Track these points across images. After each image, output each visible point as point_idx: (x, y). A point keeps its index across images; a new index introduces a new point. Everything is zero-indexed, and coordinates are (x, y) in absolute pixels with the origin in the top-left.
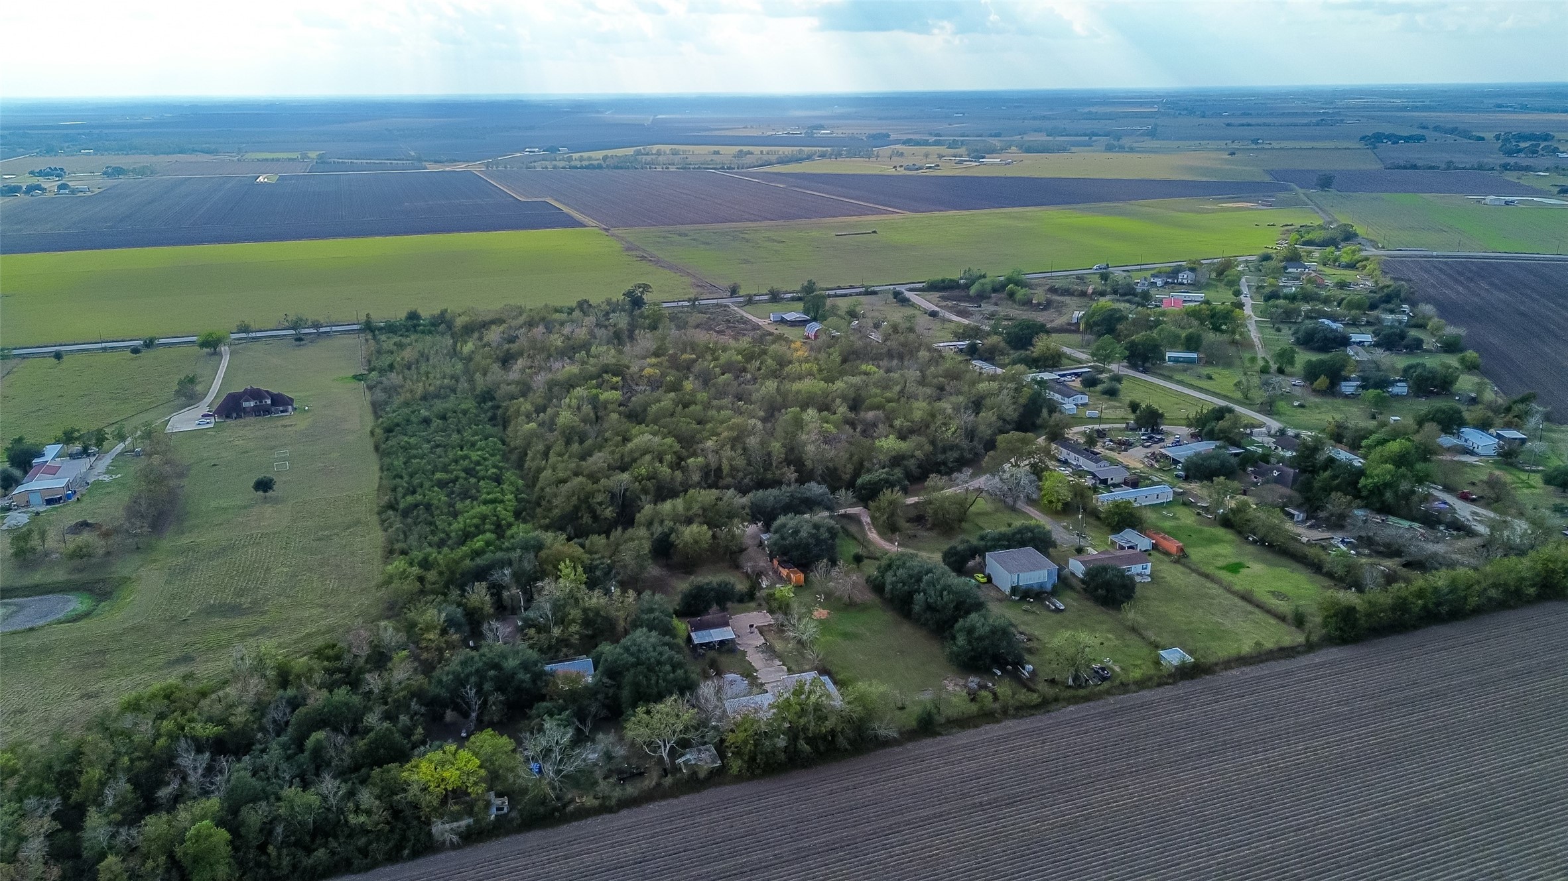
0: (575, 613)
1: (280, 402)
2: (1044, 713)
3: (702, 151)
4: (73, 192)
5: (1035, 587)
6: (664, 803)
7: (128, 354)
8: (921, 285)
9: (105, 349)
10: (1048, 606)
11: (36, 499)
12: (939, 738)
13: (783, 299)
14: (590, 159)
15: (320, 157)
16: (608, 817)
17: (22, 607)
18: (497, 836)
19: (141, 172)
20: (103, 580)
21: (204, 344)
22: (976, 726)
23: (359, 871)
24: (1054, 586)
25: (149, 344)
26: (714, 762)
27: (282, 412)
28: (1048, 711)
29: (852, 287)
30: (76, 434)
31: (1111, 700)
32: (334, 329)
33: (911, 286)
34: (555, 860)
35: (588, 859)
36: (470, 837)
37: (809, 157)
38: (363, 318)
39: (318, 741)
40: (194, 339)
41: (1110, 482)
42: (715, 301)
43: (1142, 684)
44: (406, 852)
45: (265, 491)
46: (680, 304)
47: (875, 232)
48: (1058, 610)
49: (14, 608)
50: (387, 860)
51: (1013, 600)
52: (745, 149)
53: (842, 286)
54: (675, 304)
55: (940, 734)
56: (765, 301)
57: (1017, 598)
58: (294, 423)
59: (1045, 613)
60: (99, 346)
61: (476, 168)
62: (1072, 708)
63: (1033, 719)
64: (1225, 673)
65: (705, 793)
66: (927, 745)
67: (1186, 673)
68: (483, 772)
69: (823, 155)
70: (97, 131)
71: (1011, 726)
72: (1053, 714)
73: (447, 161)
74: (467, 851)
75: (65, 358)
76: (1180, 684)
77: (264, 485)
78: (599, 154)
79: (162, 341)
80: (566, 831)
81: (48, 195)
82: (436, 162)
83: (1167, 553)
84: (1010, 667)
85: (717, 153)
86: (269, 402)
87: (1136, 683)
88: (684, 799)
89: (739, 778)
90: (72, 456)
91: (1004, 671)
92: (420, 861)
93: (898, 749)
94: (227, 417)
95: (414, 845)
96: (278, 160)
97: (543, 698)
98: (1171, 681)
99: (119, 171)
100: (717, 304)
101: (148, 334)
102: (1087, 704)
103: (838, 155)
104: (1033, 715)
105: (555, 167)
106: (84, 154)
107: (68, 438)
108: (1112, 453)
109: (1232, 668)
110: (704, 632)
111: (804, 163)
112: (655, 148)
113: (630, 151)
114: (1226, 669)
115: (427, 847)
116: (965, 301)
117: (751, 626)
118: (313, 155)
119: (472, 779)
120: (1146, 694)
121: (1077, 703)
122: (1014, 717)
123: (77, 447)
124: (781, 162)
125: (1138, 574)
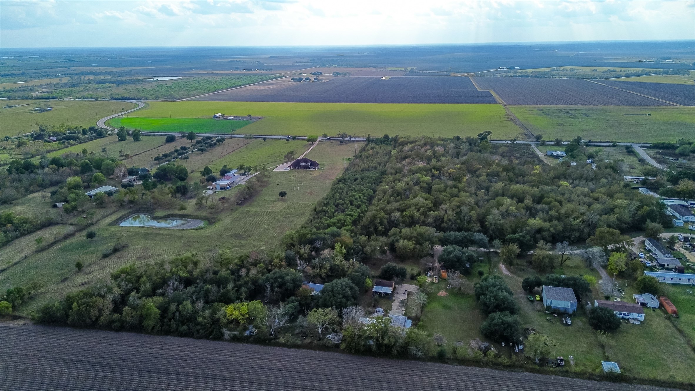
0: (328, 265)
1: (314, 164)
2: (509, 371)
3: (587, 69)
4: (318, 81)
5: (562, 309)
6: (309, 351)
7: (285, 141)
8: (649, 145)
9: (281, 138)
10: (563, 321)
11: (218, 187)
12: (445, 365)
13: (562, 144)
14: (527, 72)
15: (412, 69)
16: (286, 349)
17: (189, 222)
18: (244, 342)
19: (345, 74)
20: (214, 218)
21: (309, 140)
22: (468, 366)
23: (196, 338)
24: (574, 311)
25: (294, 138)
26: (338, 341)
27: (313, 168)
28: (512, 371)
29: (608, 142)
30: (243, 167)
31: (553, 377)
32: (356, 139)
33: (643, 145)
34: (254, 358)
35: (265, 362)
36: (235, 339)
37: (647, 74)
38: (367, 136)
39: (208, 288)
40: (306, 138)
41: (666, 266)
42: (525, 142)
43: (577, 375)
44: (211, 337)
45: (282, 196)
46: (507, 142)
47: (649, 115)
48: (566, 325)
49: (186, 222)
50: (205, 337)
51: (545, 313)
52: (612, 69)
53: (602, 141)
54: (504, 142)
55: (446, 363)
56: (552, 145)
57: (548, 312)
58: (316, 173)
59: (558, 323)
60: (279, 137)
61: (470, 76)
62: (527, 374)
63: (500, 372)
64: (639, 386)
65: (327, 353)
66: (438, 366)
67: (611, 377)
68: (247, 316)
69: (655, 73)
70: (344, 58)
71: (487, 371)
72: (513, 373)
73: (461, 72)
74: (231, 344)
75: (267, 140)
76: (603, 383)
77: (282, 194)
78: (531, 70)
79: (298, 138)
80: (268, 349)
81: (311, 82)
82: (457, 72)
83: (666, 312)
84: (511, 344)
85: (596, 70)
86: (310, 164)
87: (575, 373)
88: (318, 352)
89: (343, 352)
90: (240, 174)
91: (507, 344)
92: (215, 342)
93: (421, 363)
94: (295, 168)
95: (214, 335)
96: (396, 71)
97: (294, 295)
98: (598, 379)
99: (338, 74)
100: (526, 144)
101: (294, 135)
102: (537, 375)
103: (666, 73)
104: (501, 370)
105: (506, 76)
106: (334, 67)
107: (241, 168)
108: (686, 251)
109: (645, 384)
110: (380, 287)
111: (641, 77)
112: (562, 68)
113: (549, 69)
114: (641, 384)
115: (219, 337)
116: (670, 156)
117: (406, 290)
118: (409, 69)
119: (242, 317)
120: (577, 381)
121: (531, 372)
122: (491, 368)
123: (243, 172)
124: (628, 76)
125: (633, 319)
